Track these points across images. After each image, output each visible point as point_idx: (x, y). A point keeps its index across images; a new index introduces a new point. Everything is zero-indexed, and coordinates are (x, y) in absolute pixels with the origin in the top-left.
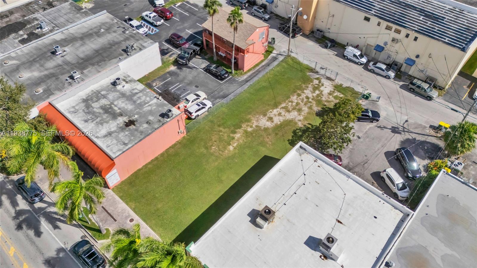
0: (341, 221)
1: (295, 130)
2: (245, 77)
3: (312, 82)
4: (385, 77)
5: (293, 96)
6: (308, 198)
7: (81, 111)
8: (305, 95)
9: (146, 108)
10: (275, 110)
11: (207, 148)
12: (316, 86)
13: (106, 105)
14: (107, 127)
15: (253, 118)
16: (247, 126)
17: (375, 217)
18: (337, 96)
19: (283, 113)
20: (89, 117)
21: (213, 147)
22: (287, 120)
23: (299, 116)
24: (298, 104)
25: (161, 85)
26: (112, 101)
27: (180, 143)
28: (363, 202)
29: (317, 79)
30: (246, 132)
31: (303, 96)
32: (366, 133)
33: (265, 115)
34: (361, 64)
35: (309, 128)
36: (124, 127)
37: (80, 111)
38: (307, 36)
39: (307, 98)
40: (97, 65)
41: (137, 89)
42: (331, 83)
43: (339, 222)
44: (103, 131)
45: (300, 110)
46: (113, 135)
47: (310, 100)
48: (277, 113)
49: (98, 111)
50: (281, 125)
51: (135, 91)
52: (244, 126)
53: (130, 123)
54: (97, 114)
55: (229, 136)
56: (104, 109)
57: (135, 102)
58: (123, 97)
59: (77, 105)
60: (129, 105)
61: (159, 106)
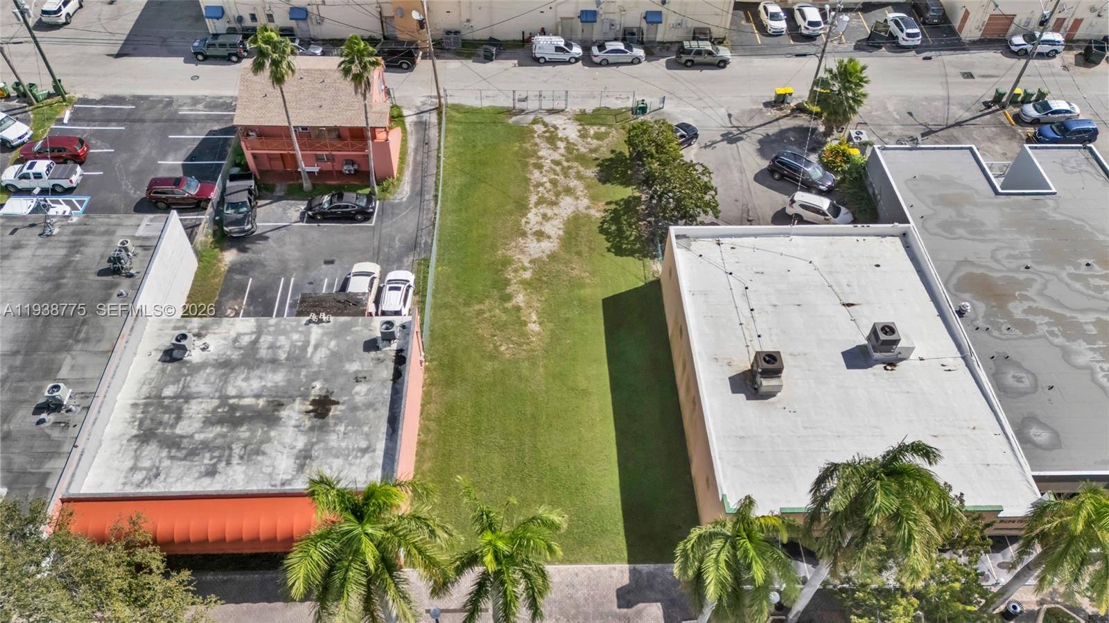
0: (851, 302)
1: (602, 226)
2: (407, 187)
3: (533, 131)
4: (632, 63)
5: (531, 173)
6: (776, 303)
7: (167, 463)
8: (548, 161)
9: (319, 357)
10: (530, 215)
11: (492, 357)
12: (547, 135)
13: (215, 410)
14: (280, 448)
15: (509, 253)
16: (516, 271)
17: (878, 266)
18: (596, 133)
19: (550, 213)
20: (206, 461)
21: (503, 348)
22: (568, 219)
23: (579, 201)
24: (554, 183)
25: (248, 304)
26: (217, 394)
27: (432, 384)
28: (842, 257)
29: (535, 122)
30: (525, 283)
31: (547, 164)
33: (523, 234)
34: (577, 60)
35: (615, 211)
36: (318, 422)
37: (164, 465)
38: (434, 53)
39: (557, 163)
40: (77, 341)
41: (245, 334)
42: (565, 118)
43: (849, 305)
44: (283, 462)
46: (314, 453)
47: (566, 164)
48: (539, 219)
49: (211, 435)
50: (568, 233)
51: (245, 340)
52: (510, 275)
53: (322, 407)
54: (219, 441)
55: (505, 310)
56: (221, 421)
57: (274, 361)
58: (232, 370)
59: (137, 458)
60: (270, 376)
61: (339, 333)
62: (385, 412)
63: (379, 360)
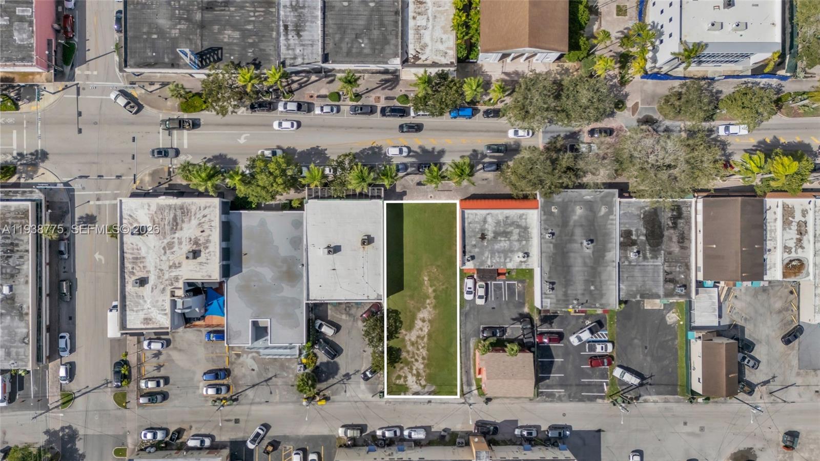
1: (402, 325)
2: (472, 345)
3: (426, 380)
5: (426, 354)
6: (356, 270)
7: (518, 220)
9: (487, 254)
10: (427, 331)
11: (439, 266)
12: (420, 378)
13: (511, 236)
14: (492, 224)
15: (434, 312)
16: (432, 303)
17: (320, 286)
18: (400, 379)
19: (420, 332)
20: (509, 220)
21: (435, 270)
22: (413, 329)
23: (409, 338)
24: (418, 349)
26: (511, 241)
29: (424, 387)
30: (428, 297)
31: (420, 360)
32: (363, 358)
33: (429, 321)
34: (406, 428)
36: (483, 232)
38: (469, 435)
39: (417, 360)
40: (552, 256)
41: (509, 262)
42: (412, 389)
43: (334, 270)
44: (489, 219)
45: (413, 344)
46: (483, 222)
47: (413, 360)
48: (424, 329)
49: (510, 228)
50: (414, 322)
51: (508, 260)
52: (434, 301)
53: (483, 237)
54: (507, 226)
55: (434, 285)
56: (508, 233)
57: (499, 252)
58: (509, 249)
59: (526, 222)
60: (499, 247)
61: (482, 263)
62: (467, 235)
63: (470, 252)
